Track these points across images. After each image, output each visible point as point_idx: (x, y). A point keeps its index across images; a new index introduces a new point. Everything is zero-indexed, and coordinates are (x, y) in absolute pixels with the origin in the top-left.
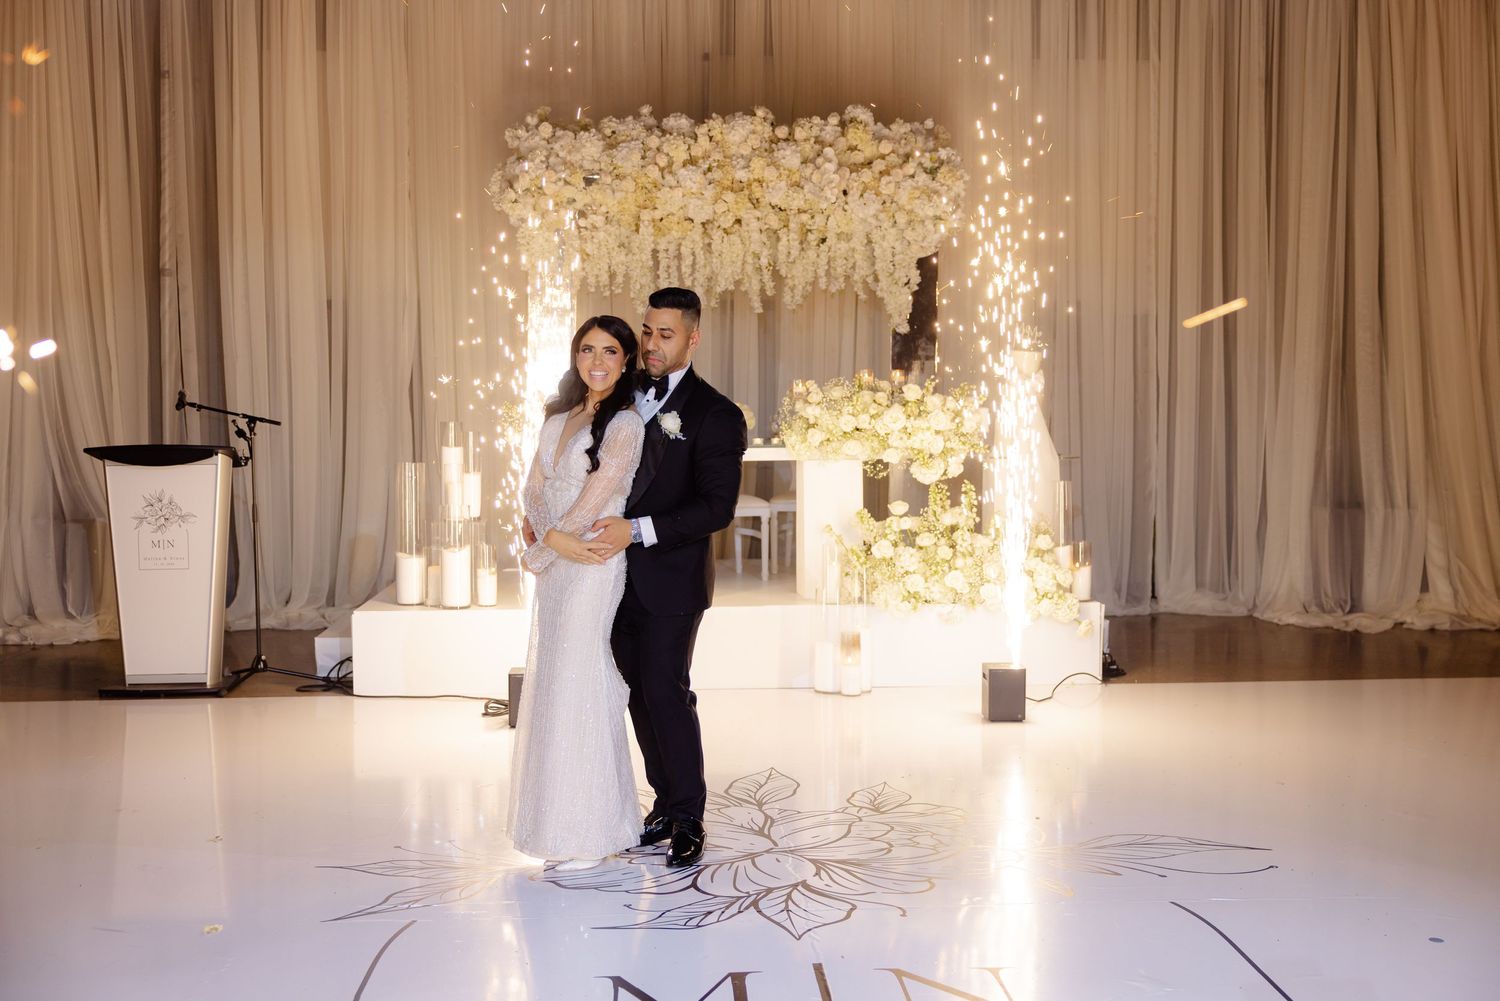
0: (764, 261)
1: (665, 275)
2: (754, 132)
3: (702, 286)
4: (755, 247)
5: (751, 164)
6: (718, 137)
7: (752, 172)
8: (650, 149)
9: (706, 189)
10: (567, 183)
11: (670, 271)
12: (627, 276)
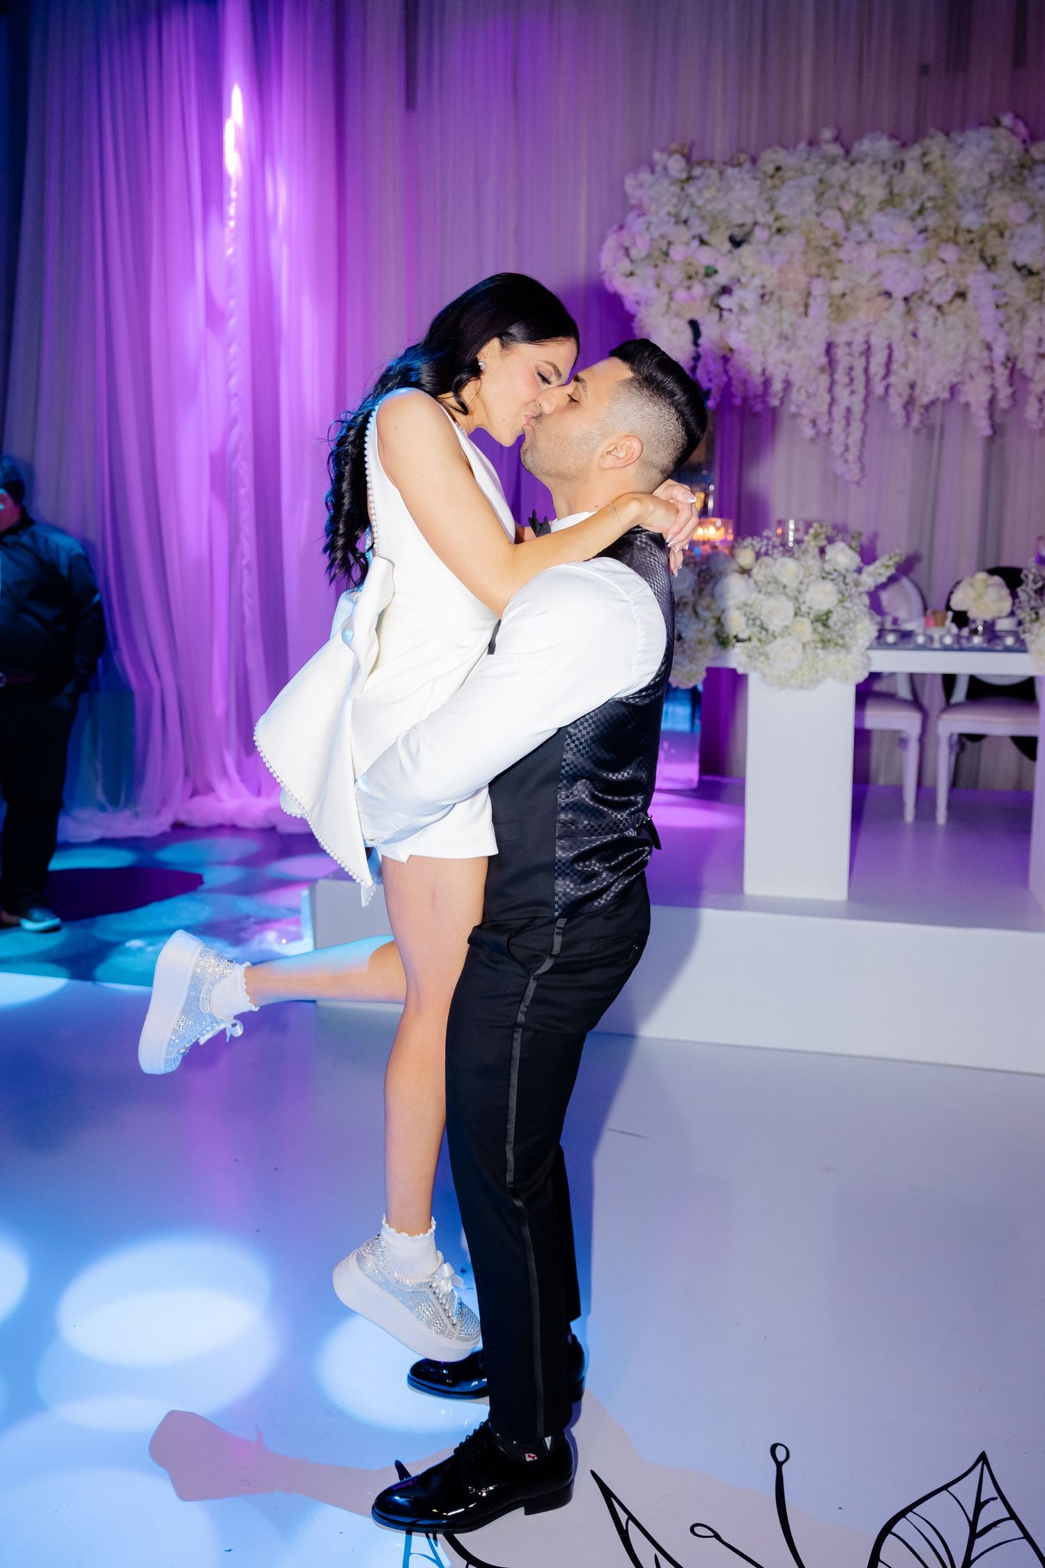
0: (999, 353)
1: (846, 380)
2: (995, 150)
3: (900, 395)
4: (987, 333)
5: (989, 201)
6: (938, 164)
7: (988, 214)
8: (832, 187)
9: (914, 241)
10: (703, 242)
11: (854, 374)
12: (788, 384)
